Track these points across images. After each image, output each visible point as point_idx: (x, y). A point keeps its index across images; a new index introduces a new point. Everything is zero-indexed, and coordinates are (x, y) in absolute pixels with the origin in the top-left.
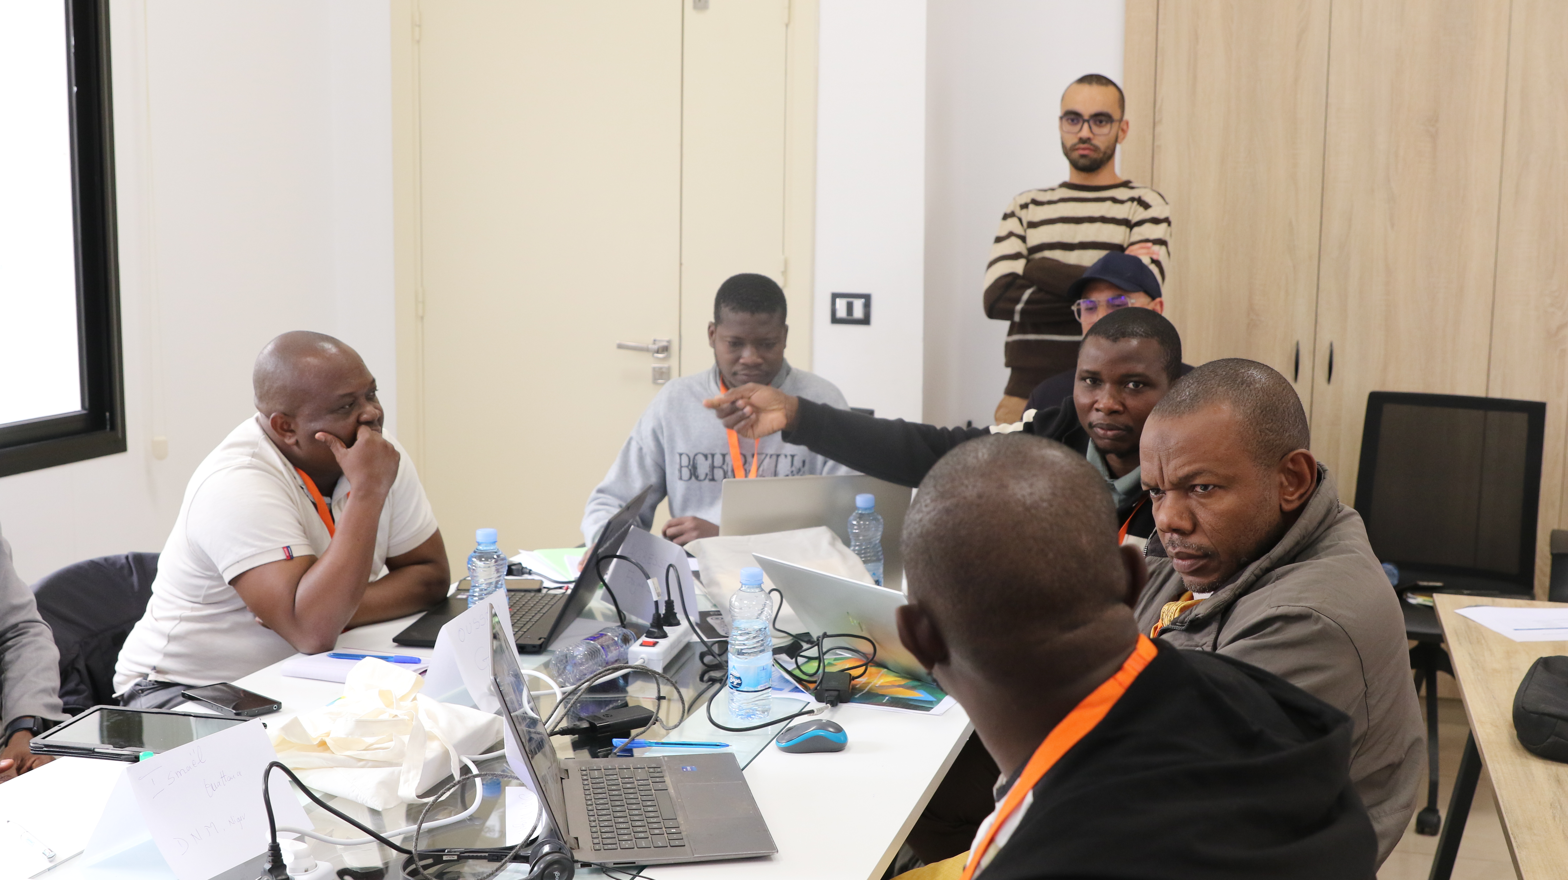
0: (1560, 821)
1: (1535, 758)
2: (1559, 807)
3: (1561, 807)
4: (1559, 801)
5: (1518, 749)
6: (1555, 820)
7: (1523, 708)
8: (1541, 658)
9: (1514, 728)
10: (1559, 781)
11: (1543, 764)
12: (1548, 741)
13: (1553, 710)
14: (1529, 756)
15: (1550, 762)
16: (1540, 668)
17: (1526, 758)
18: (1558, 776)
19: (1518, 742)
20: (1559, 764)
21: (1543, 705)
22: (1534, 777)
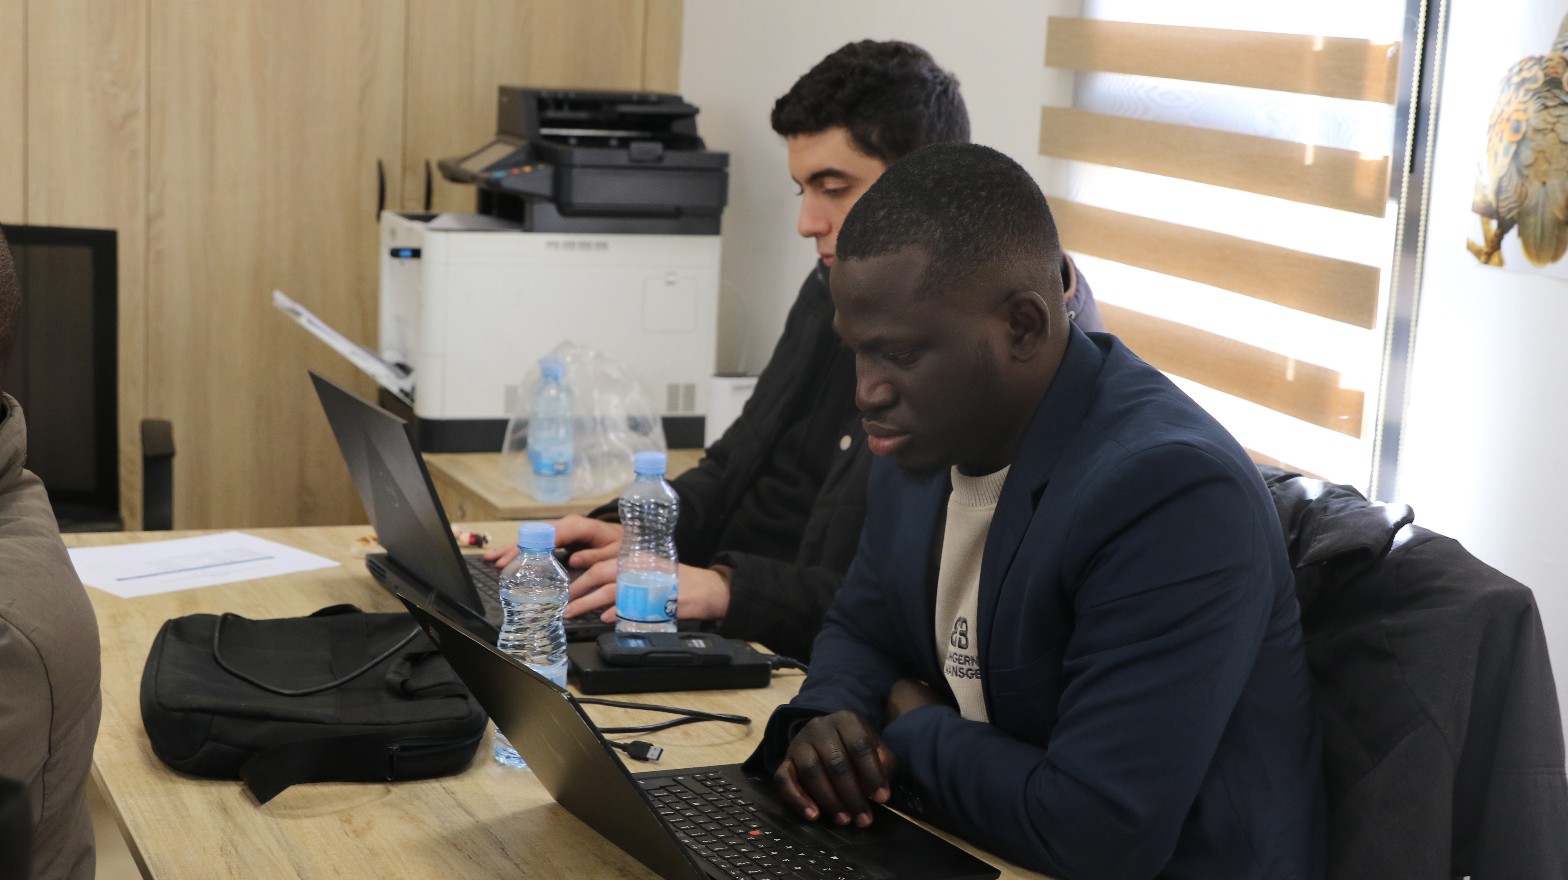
0: (240, 874)
1: (184, 780)
2: (233, 851)
3: (236, 850)
4: (231, 841)
5: (157, 769)
6: (231, 872)
7: (160, 704)
8: (170, 621)
9: (146, 735)
10: (225, 809)
11: (198, 787)
12: (202, 750)
13: (205, 701)
14: (175, 778)
15: (206, 782)
16: (170, 637)
17: (172, 781)
18: (222, 802)
19: (154, 757)
20: (221, 782)
21: (189, 696)
22: (188, 810)
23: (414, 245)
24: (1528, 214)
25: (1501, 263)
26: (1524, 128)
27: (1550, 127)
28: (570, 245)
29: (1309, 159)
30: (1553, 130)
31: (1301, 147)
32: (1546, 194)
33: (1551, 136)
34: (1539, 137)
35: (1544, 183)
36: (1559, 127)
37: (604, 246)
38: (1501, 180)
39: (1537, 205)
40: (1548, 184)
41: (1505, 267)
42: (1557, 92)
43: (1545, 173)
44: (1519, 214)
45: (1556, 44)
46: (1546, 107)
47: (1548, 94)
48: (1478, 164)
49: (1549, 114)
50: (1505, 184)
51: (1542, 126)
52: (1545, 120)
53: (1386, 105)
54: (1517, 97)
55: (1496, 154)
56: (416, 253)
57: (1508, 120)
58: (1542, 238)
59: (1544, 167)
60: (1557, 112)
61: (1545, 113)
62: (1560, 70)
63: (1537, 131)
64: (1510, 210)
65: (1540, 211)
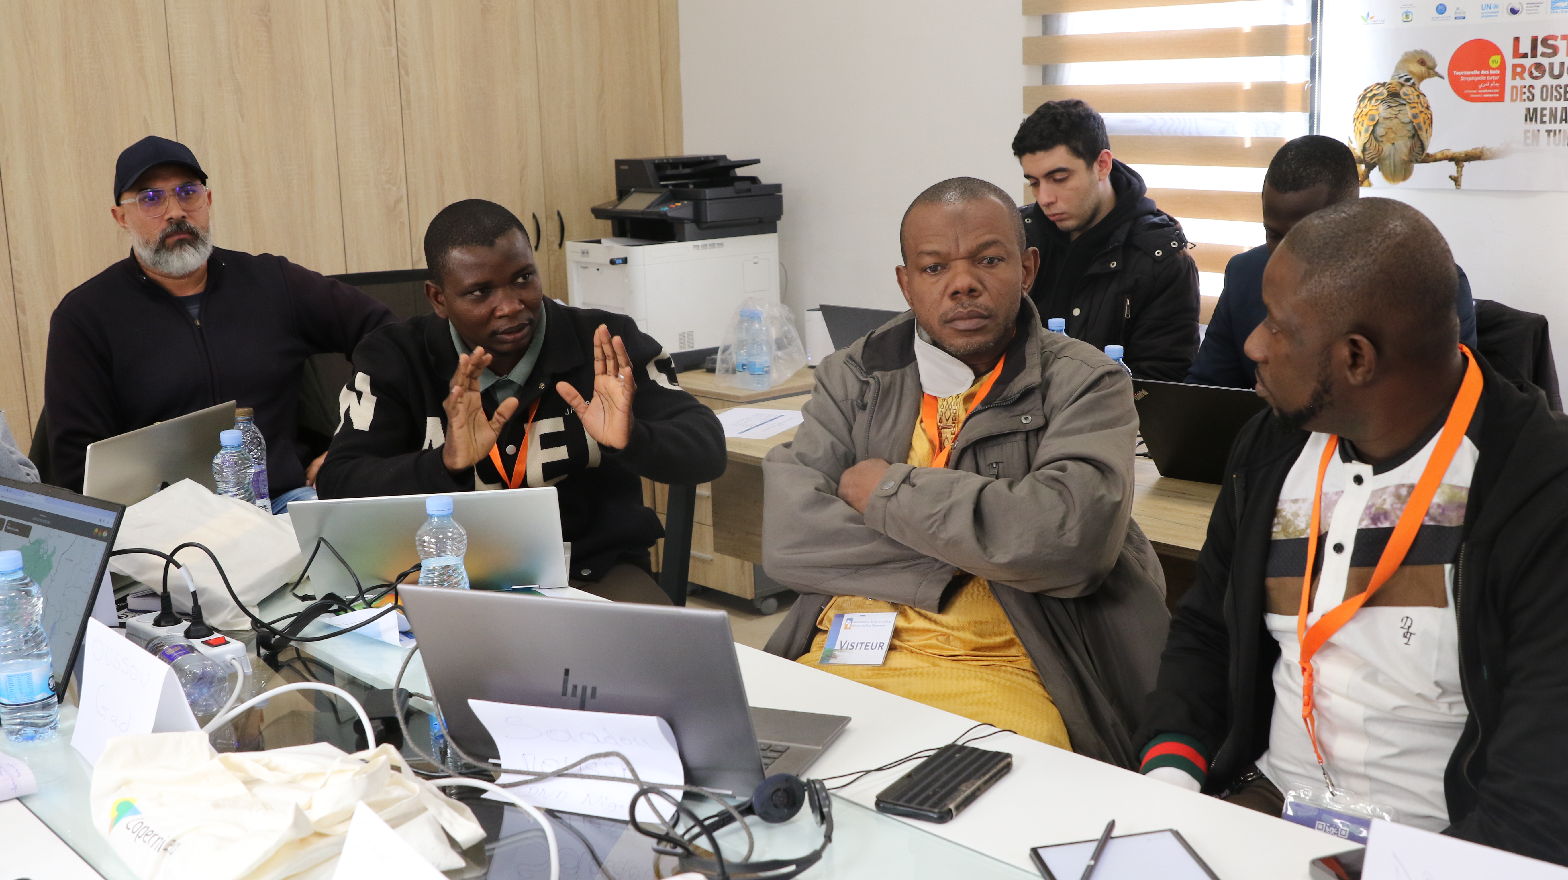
23: (623, 256)
24: (1384, 159)
25: (1370, 185)
26: (1377, 118)
27: (1394, 116)
28: (705, 246)
29: (1248, 144)
30: (1396, 117)
31: (1242, 139)
32: (1395, 148)
33: (1395, 121)
34: (1388, 122)
35: (1393, 144)
36: (1400, 116)
37: (721, 244)
38: (1365, 144)
39: (1390, 154)
40: (1396, 144)
41: (1372, 187)
42: (1397, 99)
43: (1393, 139)
44: (1379, 160)
45: (1393, 76)
46: (1390, 107)
47: (1391, 101)
48: (1349, 138)
49: (1393, 110)
50: (1367, 146)
51: (1389, 116)
52: (1390, 113)
53: (1301, 113)
54: (1370, 103)
55: (1360, 133)
56: (625, 261)
57: (1366, 115)
58: (1395, 171)
59: (1393, 136)
60: (1398, 108)
61: (1390, 109)
62: (1398, 88)
63: (1386, 119)
64: (1372, 159)
65: (1392, 157)
